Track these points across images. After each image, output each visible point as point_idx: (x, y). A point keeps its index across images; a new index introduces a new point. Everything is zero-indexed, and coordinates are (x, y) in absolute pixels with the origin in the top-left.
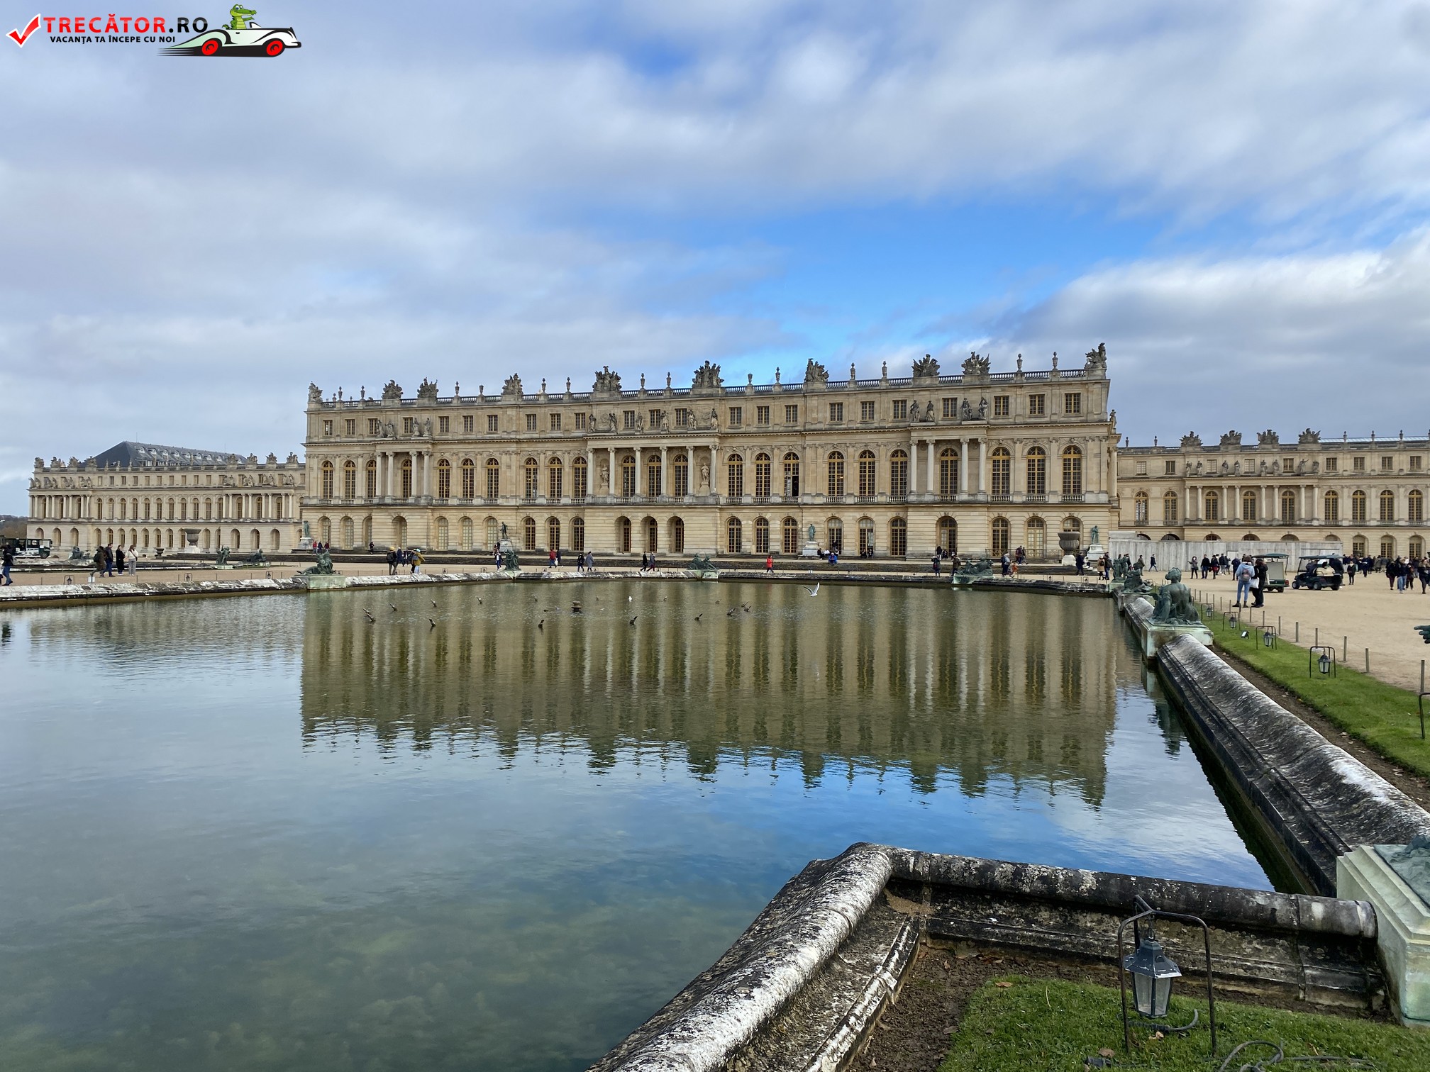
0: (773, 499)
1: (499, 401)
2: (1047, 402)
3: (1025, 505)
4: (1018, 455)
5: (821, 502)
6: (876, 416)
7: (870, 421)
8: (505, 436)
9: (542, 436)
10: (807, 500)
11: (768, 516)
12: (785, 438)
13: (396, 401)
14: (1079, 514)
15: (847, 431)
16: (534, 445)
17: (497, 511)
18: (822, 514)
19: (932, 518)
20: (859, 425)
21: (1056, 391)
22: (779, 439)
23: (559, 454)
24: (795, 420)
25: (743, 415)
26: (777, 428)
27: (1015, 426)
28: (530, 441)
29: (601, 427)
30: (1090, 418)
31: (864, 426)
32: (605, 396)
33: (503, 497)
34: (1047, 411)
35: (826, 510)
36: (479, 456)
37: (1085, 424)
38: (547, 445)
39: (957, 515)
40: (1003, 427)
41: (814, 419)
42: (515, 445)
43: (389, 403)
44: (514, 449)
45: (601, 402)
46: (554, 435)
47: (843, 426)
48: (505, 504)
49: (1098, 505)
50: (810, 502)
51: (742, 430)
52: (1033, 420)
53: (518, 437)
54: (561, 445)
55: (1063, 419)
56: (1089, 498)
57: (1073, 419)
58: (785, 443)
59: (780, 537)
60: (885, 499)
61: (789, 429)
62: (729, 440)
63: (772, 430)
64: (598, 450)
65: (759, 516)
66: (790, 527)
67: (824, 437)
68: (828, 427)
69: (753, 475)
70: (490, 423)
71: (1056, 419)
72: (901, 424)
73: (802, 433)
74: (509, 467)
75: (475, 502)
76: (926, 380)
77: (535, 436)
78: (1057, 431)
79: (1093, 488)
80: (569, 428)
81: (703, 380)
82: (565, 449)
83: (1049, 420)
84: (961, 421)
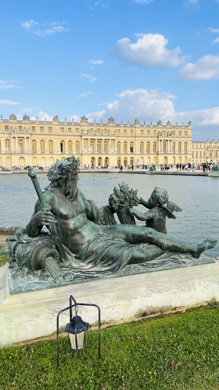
0: (128, 153)
1: (52, 123)
2: (182, 133)
3: (178, 154)
4: (177, 144)
5: (139, 153)
6: (151, 134)
8: (55, 133)
9: (66, 134)
10: (136, 153)
11: (127, 157)
12: (131, 138)
13: (15, 121)
14: (187, 156)
15: (145, 137)
16: (64, 137)
17: (54, 155)
19: (163, 157)
21: (183, 130)
22: (129, 138)
23: (71, 140)
24: (133, 133)
25: (121, 132)
26: (129, 135)
27: (177, 137)
28: (63, 135)
29: (84, 133)
31: (148, 136)
32: (85, 124)
33: (55, 151)
34: (182, 135)
35: (140, 155)
36: (46, 139)
37: (188, 137)
38: (68, 137)
39: (167, 156)
40: (175, 137)
41: (137, 134)
42: (58, 136)
43: (12, 121)
45: (84, 126)
46: (70, 134)
47: (143, 136)
48: (56, 153)
49: (190, 154)
51: (121, 135)
52: (179, 136)
53: (59, 134)
54: (72, 137)
56: (189, 153)
57: (186, 136)
59: (130, 162)
60: (152, 153)
61: (132, 136)
62: (118, 138)
63: (127, 136)
64: (84, 139)
65: (125, 157)
66: (132, 159)
67: (139, 138)
68: (140, 136)
69: (123, 147)
70: (49, 129)
71: (183, 136)
72: (155, 136)
73: (135, 137)
74: (57, 143)
75: (46, 153)
76: (160, 126)
77: (64, 134)
78: (183, 139)
79: (189, 151)
80: (74, 132)
81: (111, 122)
82: (73, 138)
83: (182, 136)
84: (168, 136)
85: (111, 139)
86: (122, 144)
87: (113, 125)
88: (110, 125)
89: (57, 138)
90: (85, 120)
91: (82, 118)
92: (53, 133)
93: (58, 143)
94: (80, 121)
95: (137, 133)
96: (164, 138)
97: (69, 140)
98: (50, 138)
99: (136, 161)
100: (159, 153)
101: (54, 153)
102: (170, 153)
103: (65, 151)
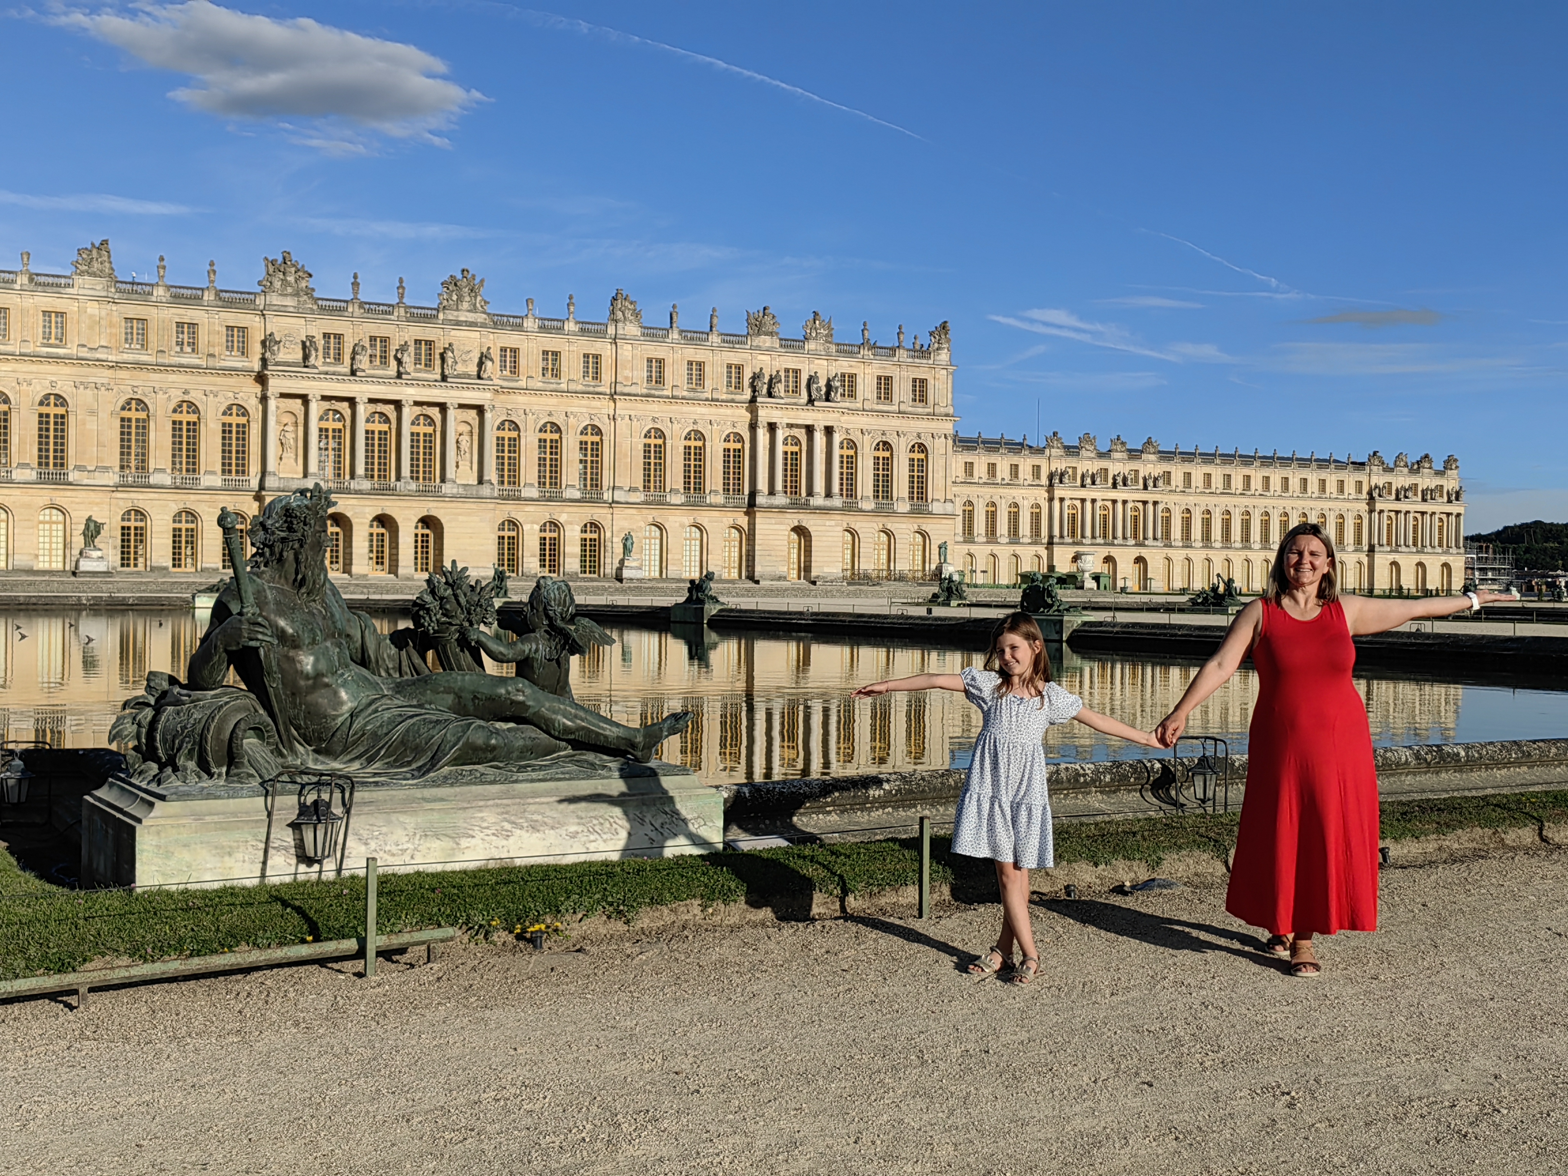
0: (569, 494)
1: (67, 286)
2: (896, 386)
3: (876, 513)
4: (867, 450)
5: (638, 500)
6: (708, 383)
7: (700, 389)
8: (84, 353)
9: (160, 360)
10: (619, 496)
11: (562, 518)
12: (584, 402)
14: (928, 526)
15: (673, 400)
16: (143, 375)
17: (69, 493)
18: (639, 518)
19: (783, 527)
20: (685, 394)
21: (904, 373)
22: (576, 401)
23: (195, 396)
24: (597, 376)
25: (523, 361)
26: (573, 387)
27: (864, 412)
28: (139, 366)
29: (281, 356)
30: (937, 411)
31: (692, 395)
32: (290, 302)
33: (78, 468)
34: (895, 400)
35: (645, 512)
37: (933, 416)
38: (172, 377)
40: (852, 411)
41: (627, 378)
42: (106, 373)
44: (105, 381)
45: (282, 311)
46: (184, 361)
47: (665, 393)
48: (86, 482)
49: (951, 516)
50: (622, 500)
51: (522, 384)
52: (880, 407)
53: (110, 358)
54: (201, 379)
55: (910, 409)
56: (937, 508)
57: (920, 410)
58: (584, 410)
59: (577, 550)
60: (720, 499)
61: (591, 389)
62: (503, 397)
63: (564, 386)
64: (283, 396)
65: (547, 518)
66: (588, 536)
67: (640, 406)
68: (645, 391)
69: (535, 454)
70: (47, 325)
71: (903, 407)
72: (738, 397)
73: (612, 397)
74: (93, 413)
75: (18, 475)
76: (765, 341)
77: (144, 358)
78: (905, 422)
79: (939, 495)
80: (216, 351)
81: (460, 299)
82: (208, 388)
83: (895, 408)
84: (811, 401)
85: (461, 406)
86: (529, 442)
87: (471, 317)
88: (451, 315)
89: (99, 381)
90: (291, 279)
91: (273, 263)
92: (71, 349)
93: (104, 415)
94: (260, 283)
95: (624, 373)
96: (792, 413)
97: (177, 396)
98: (47, 384)
99: (619, 549)
100: (760, 500)
101: (71, 479)
102: (828, 503)
103: (152, 466)
